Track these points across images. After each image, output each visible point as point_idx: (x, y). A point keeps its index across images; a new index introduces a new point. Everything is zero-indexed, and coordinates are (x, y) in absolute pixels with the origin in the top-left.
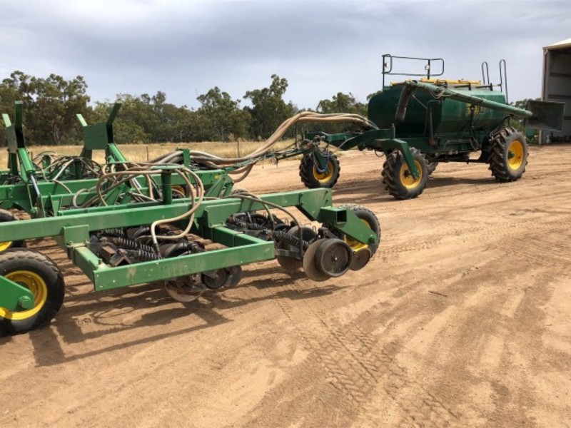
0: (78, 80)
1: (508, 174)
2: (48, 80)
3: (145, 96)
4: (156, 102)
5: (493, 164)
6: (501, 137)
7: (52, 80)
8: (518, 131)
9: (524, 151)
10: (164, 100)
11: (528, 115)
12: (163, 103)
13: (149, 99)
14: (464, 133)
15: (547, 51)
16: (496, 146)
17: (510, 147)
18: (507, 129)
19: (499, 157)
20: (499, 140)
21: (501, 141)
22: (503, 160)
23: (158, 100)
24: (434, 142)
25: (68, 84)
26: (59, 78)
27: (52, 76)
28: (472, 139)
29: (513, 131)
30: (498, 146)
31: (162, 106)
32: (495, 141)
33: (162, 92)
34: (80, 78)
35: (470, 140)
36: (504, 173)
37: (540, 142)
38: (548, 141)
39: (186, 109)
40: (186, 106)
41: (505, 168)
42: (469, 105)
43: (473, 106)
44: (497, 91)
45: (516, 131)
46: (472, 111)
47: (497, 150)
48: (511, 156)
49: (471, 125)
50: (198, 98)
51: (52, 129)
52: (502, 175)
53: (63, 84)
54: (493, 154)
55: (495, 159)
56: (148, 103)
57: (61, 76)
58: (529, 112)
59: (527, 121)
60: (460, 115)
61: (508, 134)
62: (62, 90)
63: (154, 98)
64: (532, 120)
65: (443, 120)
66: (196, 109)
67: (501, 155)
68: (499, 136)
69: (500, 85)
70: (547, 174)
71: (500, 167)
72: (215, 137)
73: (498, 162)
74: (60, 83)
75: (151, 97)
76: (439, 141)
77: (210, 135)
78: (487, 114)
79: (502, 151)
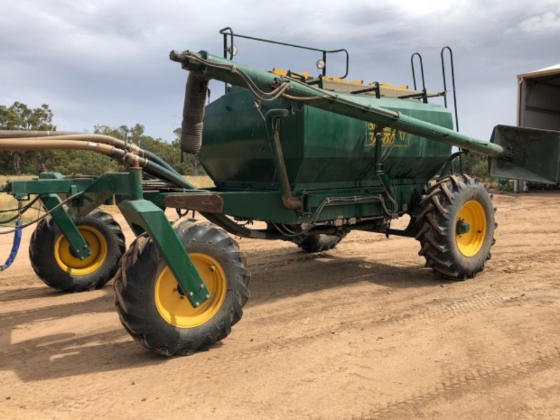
0: (43, 109)
1: (456, 266)
2: (12, 108)
3: (123, 127)
4: (134, 134)
5: (427, 245)
6: (442, 193)
7: (16, 108)
8: (476, 181)
9: (488, 219)
10: (142, 132)
11: (495, 152)
12: (141, 136)
13: (127, 131)
14: (368, 183)
15: (522, 79)
16: (431, 211)
17: (459, 211)
18: (454, 177)
19: (437, 232)
20: (437, 199)
21: (441, 201)
22: (444, 240)
23: (136, 132)
24: (293, 202)
25: (33, 112)
26: (23, 106)
27: (16, 104)
28: (385, 195)
29: (466, 181)
30: (436, 210)
31: (140, 138)
32: (431, 200)
33: (141, 124)
34: (45, 106)
35: (380, 197)
36: (448, 264)
37: (515, 190)
38: (525, 188)
39: (161, 141)
40: (160, 139)
41: (450, 255)
42: (372, 126)
43: (379, 128)
44: (435, 104)
45: (472, 180)
46: (378, 139)
47: (433, 219)
48: (461, 229)
49: (376, 168)
50: (175, 131)
51: (12, 159)
52: (444, 267)
53: (27, 112)
54: (426, 225)
55: (429, 235)
56: (126, 135)
57: (25, 104)
58: (497, 147)
59: (494, 163)
60: (351, 147)
61: (455, 187)
62: (26, 119)
63: (132, 131)
64: (503, 161)
65: (307, 155)
66: (170, 143)
67: (441, 229)
68: (438, 190)
69: (443, 94)
70: (530, 258)
71: (439, 252)
72: (188, 171)
73: (434, 243)
74: (24, 111)
75: (129, 128)
76: (306, 199)
77: (183, 168)
78: (415, 146)
79: (443, 220)
